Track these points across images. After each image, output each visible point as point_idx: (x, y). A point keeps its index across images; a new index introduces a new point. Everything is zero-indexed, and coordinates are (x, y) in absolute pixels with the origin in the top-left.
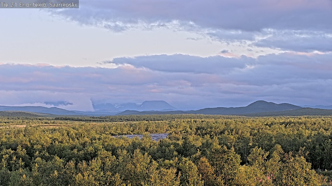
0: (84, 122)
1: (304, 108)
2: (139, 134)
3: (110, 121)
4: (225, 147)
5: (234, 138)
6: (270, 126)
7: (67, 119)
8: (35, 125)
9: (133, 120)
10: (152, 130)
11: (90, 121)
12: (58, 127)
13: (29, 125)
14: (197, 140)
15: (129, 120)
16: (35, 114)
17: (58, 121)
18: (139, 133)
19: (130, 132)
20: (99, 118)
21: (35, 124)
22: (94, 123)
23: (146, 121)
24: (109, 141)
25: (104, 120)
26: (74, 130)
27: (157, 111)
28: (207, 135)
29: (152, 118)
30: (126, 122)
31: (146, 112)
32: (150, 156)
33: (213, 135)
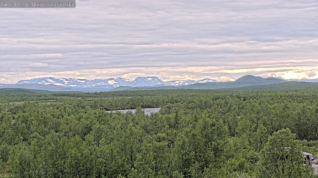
0: (80, 98)
1: (290, 82)
2: (132, 109)
3: (105, 97)
4: (214, 120)
5: (223, 111)
6: (258, 99)
7: (63, 96)
8: (33, 102)
9: (126, 95)
10: (145, 104)
11: (86, 97)
12: (55, 103)
13: (27, 102)
14: (187, 113)
15: (122, 96)
16: (33, 91)
17: (55, 97)
18: (133, 107)
19: (123, 107)
20: (93, 93)
21: (33, 100)
22: (89, 99)
23: (139, 96)
24: (103, 115)
25: (99, 96)
26: (70, 106)
27: (149, 86)
28: (197, 108)
29: (144, 93)
30: (120, 98)
31: (139, 87)
32: (143, 129)
33: (203, 108)
